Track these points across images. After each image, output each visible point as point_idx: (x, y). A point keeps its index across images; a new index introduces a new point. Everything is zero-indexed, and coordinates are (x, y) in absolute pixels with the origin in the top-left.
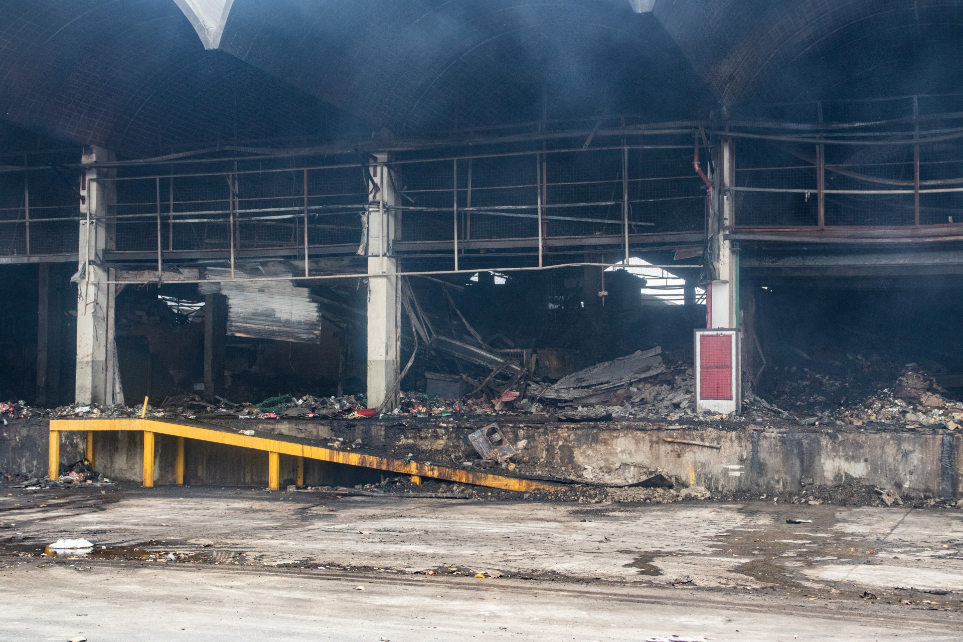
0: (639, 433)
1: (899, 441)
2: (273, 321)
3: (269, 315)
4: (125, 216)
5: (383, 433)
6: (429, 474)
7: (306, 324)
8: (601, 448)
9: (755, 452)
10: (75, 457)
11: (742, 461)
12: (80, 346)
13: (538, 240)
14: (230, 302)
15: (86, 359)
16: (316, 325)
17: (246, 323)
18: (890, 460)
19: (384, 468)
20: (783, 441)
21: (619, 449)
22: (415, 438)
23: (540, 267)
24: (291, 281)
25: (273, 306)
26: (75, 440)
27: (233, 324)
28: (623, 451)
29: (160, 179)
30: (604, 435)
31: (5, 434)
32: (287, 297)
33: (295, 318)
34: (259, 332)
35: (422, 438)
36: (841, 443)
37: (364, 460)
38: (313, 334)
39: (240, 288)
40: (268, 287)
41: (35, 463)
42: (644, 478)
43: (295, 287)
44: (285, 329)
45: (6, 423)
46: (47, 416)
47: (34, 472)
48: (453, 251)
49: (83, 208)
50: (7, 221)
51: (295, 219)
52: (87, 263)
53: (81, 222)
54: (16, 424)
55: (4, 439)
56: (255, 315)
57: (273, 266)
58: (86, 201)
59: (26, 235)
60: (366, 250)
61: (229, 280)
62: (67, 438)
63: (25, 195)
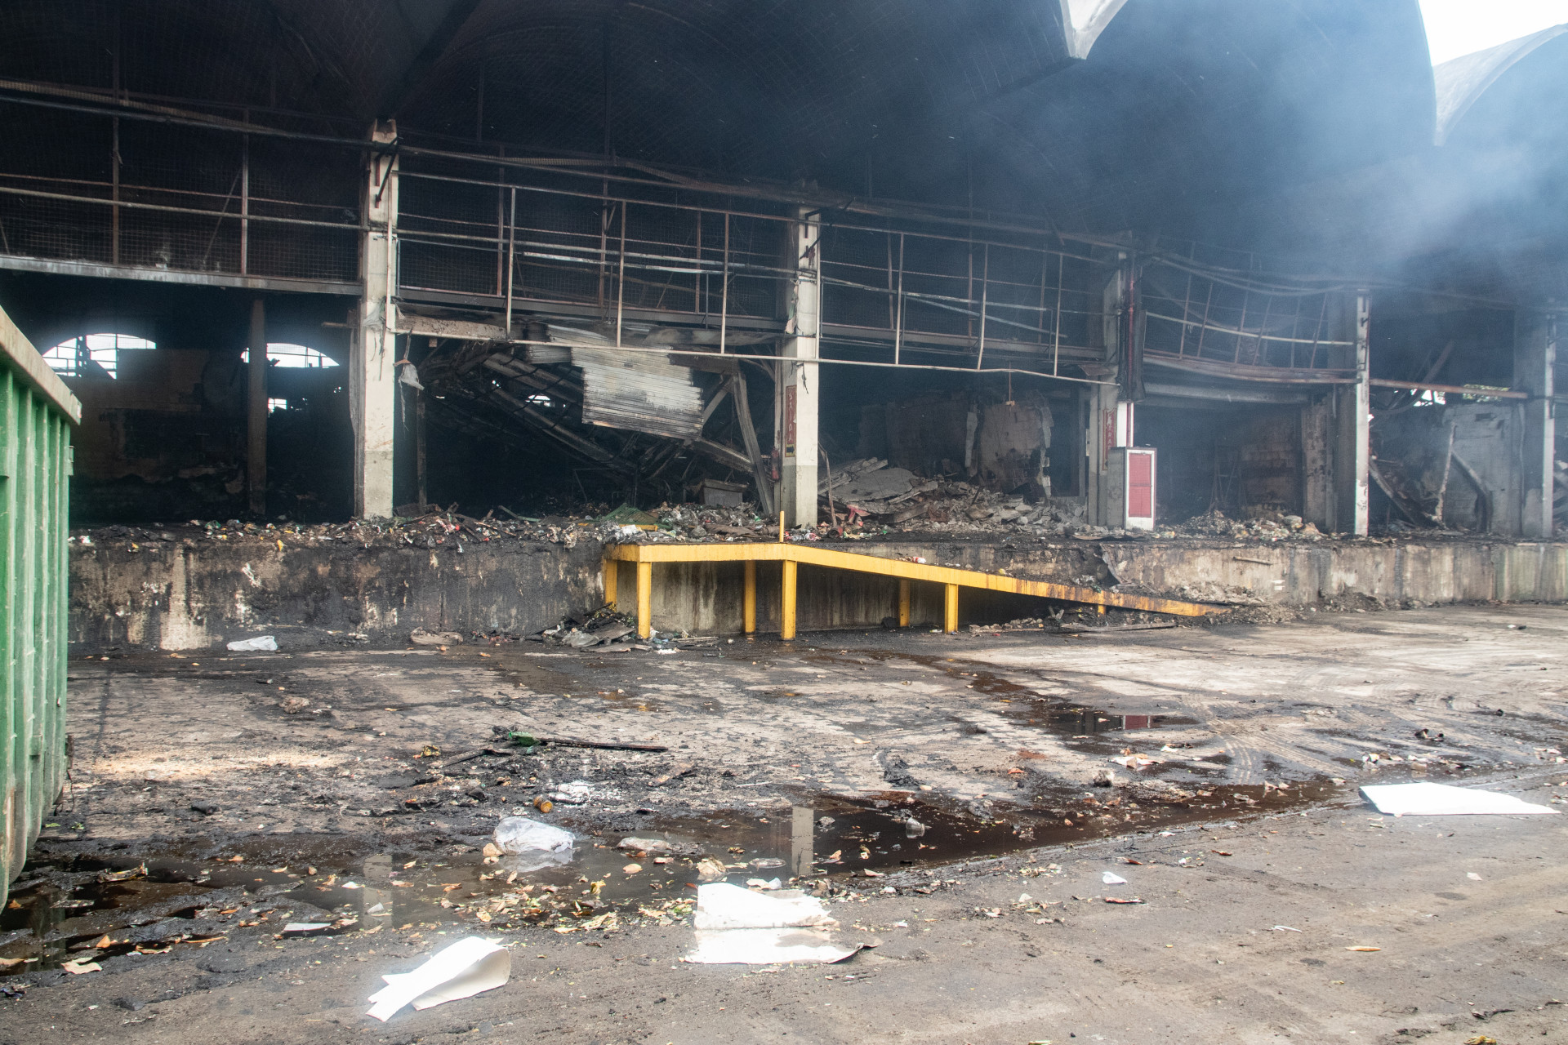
0: (1214, 553)
1: (1374, 554)
2: (643, 408)
3: (638, 399)
4: (454, 236)
5: (992, 557)
6: (1115, 603)
7: (685, 414)
8: (1185, 567)
9: (1292, 567)
10: (582, 601)
11: (1283, 576)
12: (370, 428)
14: (587, 377)
15: (382, 449)
16: (698, 416)
17: (609, 408)
19: (1072, 598)
20: (1309, 556)
21: (1199, 569)
22: (1024, 561)
24: (669, 356)
25: (644, 387)
26: (580, 576)
27: (591, 408)
28: (1202, 571)
29: (517, 190)
31: (458, 569)
32: (662, 377)
33: (671, 405)
34: (619, 420)
35: (1031, 562)
36: (1343, 558)
37: (1052, 590)
38: (693, 427)
39: (600, 359)
40: (636, 362)
41: (514, 612)
43: (672, 364)
44: (659, 419)
45: (461, 550)
46: (529, 538)
47: (513, 626)
48: (894, 342)
49: (375, 213)
50: (204, 212)
51: (703, 276)
52: (389, 300)
53: (372, 235)
54: (477, 552)
55: (456, 577)
56: (620, 397)
57: (664, 334)
58: (382, 205)
59: (240, 242)
60: (796, 328)
61: (584, 347)
62: (567, 572)
63: (241, 175)
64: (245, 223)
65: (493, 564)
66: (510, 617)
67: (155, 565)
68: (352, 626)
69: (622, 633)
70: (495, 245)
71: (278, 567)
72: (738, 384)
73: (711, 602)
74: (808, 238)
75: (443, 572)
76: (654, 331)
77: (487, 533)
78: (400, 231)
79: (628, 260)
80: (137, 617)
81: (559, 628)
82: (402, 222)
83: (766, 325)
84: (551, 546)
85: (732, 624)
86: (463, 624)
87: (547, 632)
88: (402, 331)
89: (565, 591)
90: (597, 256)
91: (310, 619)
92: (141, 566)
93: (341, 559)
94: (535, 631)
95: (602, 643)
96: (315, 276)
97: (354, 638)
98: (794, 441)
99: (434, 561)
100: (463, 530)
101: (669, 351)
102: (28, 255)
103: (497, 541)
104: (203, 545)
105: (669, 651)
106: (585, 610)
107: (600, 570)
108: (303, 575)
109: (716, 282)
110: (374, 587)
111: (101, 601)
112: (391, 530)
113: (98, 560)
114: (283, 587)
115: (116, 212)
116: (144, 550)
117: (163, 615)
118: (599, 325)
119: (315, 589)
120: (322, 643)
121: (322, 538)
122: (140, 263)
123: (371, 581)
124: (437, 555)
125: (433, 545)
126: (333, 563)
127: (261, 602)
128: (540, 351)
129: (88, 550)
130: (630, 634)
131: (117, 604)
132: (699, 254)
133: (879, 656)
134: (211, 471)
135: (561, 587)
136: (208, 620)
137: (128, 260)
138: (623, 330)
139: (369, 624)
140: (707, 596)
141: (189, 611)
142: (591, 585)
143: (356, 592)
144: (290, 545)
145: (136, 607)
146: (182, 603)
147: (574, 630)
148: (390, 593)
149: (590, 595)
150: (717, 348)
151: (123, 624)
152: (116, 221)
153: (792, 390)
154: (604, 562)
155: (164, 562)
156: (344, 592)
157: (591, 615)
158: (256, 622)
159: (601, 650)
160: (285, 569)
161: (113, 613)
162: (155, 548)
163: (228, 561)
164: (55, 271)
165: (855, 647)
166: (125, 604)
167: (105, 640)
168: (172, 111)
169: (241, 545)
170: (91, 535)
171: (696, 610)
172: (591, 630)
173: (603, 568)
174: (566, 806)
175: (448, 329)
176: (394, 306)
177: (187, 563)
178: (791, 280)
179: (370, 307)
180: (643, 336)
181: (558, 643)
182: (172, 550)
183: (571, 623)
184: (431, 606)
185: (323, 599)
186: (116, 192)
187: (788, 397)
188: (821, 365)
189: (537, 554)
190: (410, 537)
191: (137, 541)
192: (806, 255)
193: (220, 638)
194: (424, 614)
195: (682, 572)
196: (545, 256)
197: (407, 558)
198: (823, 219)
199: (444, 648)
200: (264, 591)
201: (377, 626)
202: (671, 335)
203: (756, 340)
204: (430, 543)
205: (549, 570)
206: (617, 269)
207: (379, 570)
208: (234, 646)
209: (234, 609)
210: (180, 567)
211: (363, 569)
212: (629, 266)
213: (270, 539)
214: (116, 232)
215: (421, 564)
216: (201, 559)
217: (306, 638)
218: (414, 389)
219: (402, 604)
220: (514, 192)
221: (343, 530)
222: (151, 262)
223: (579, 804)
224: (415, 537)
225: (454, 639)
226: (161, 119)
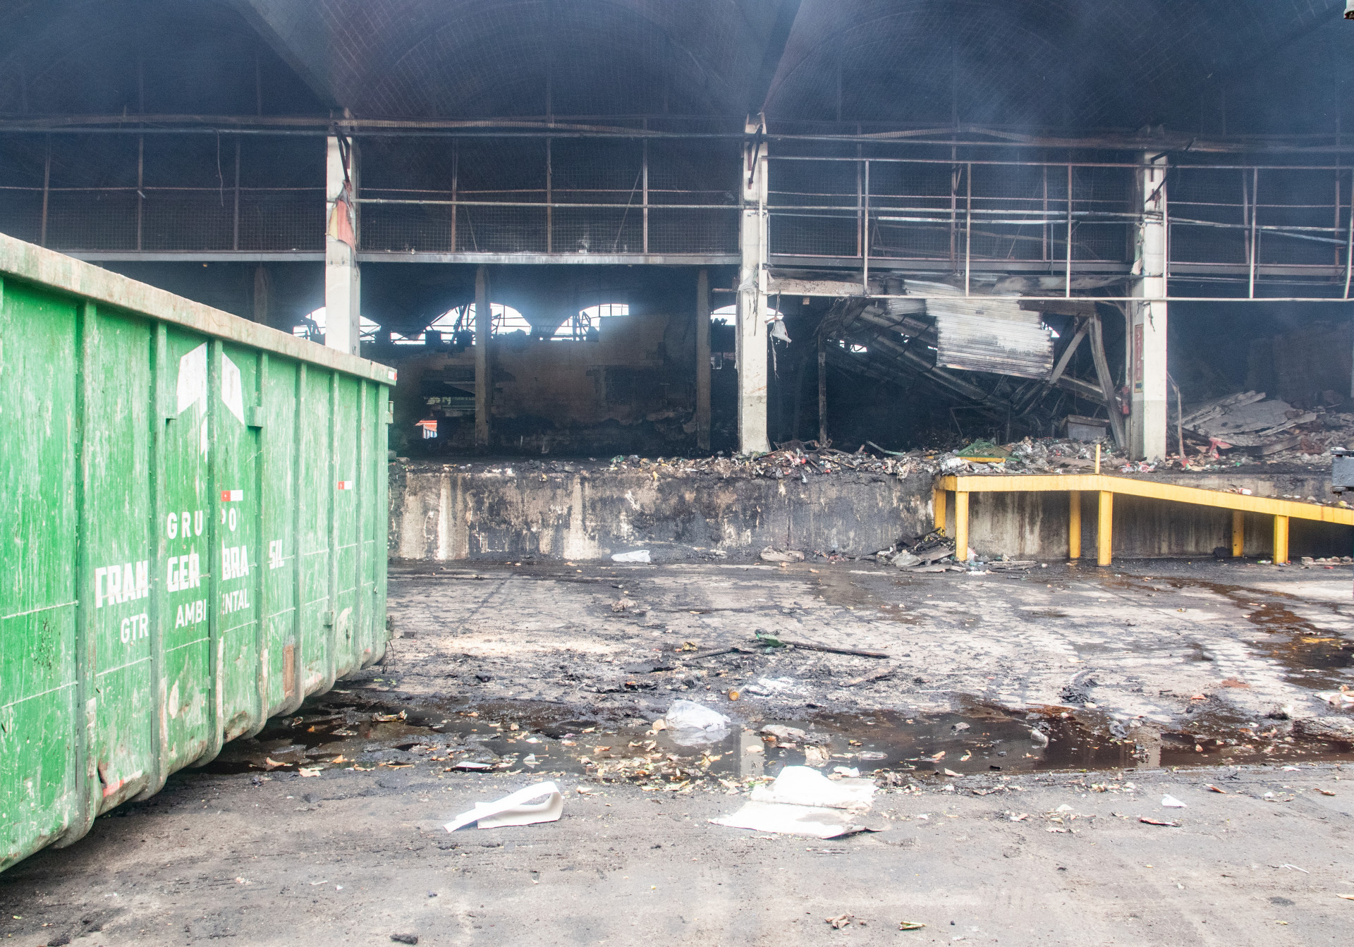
2: (994, 351)
3: (989, 343)
4: (815, 208)
7: (1035, 355)
10: (914, 526)
12: (747, 377)
14: (940, 325)
15: (757, 394)
16: (1048, 357)
17: (961, 352)
24: (1018, 302)
25: (994, 332)
26: (912, 504)
27: (945, 353)
29: (870, 162)
31: (802, 496)
32: (1012, 322)
33: (1022, 347)
34: (972, 363)
38: (1044, 367)
39: (952, 308)
40: (988, 308)
41: (852, 534)
43: (1022, 309)
44: (1009, 360)
45: (805, 480)
46: (867, 470)
47: (851, 546)
48: (1248, 276)
49: (748, 194)
50: (612, 205)
51: (1049, 225)
52: (761, 266)
53: (746, 212)
54: (819, 482)
55: (800, 504)
56: (973, 342)
57: (1012, 282)
58: (754, 186)
59: (642, 227)
60: (1142, 270)
61: (937, 298)
62: (901, 500)
63: (642, 172)
64: (646, 211)
65: (833, 493)
66: (849, 539)
67: (559, 492)
68: (713, 544)
69: (942, 555)
70: (855, 213)
71: (653, 494)
72: (1093, 325)
73: (1037, 529)
74: (1153, 181)
75: (789, 499)
76: (1001, 280)
77: (828, 465)
78: (770, 207)
79: (974, 216)
80: (546, 532)
81: (891, 549)
82: (771, 199)
83: (1114, 267)
84: (885, 477)
85: (1057, 551)
86: (807, 544)
87: (880, 553)
88: (772, 293)
89: (898, 517)
90: (948, 216)
91: (679, 537)
92: (549, 492)
93: (704, 487)
94: (871, 551)
95: (923, 563)
96: (703, 251)
97: (715, 554)
98: (1141, 378)
99: (782, 490)
100: (808, 463)
101: (1018, 297)
102: (489, 251)
103: (837, 473)
104: (596, 475)
105: (981, 573)
106: (917, 534)
107: (930, 499)
108: (673, 501)
109: (1060, 231)
110: (731, 512)
111: (520, 519)
112: (747, 463)
113: (518, 487)
114: (657, 510)
115: (549, 211)
116: (551, 480)
117: (565, 531)
118: (949, 277)
119: (683, 513)
120: (688, 557)
121: (689, 470)
122: (569, 251)
123: (728, 507)
124: (784, 484)
125: (781, 476)
126: (698, 490)
127: (641, 522)
128: (899, 304)
129: (511, 480)
130: (949, 557)
131: (532, 522)
132: (1045, 206)
133: (1178, 583)
134: (671, 414)
135: (894, 514)
136: (600, 538)
137: (558, 249)
138: (971, 281)
139: (727, 542)
140: (1032, 523)
141: (585, 529)
142: (922, 512)
143: (717, 516)
144: (663, 476)
145: (545, 524)
146: (579, 522)
147: (905, 552)
148: (745, 516)
149: (921, 521)
150: (1062, 291)
151: (536, 538)
152: (550, 219)
153: (1140, 328)
154: (934, 491)
155: (566, 490)
156: (706, 516)
157: (921, 538)
158: (636, 539)
159: (920, 570)
160: (660, 495)
161: (529, 529)
162: (559, 478)
163: (614, 489)
164: (507, 262)
165: (1158, 575)
166: (537, 522)
167: (523, 550)
168: (585, 127)
169: (624, 475)
170: (513, 467)
171: (1022, 536)
172: (917, 553)
173: (933, 496)
174: (755, 697)
175: (818, 288)
176: (766, 271)
177: (583, 490)
178: (1137, 224)
179: (746, 274)
180: (993, 285)
181: (888, 563)
182: (572, 479)
183: (902, 545)
184: (779, 527)
185: (690, 520)
186: (549, 196)
187: (1137, 336)
188: (1168, 302)
189: (873, 484)
190: (761, 469)
191: (546, 472)
192: (1152, 198)
193: (608, 551)
194: (773, 535)
195: (1008, 500)
196: (897, 219)
197: (759, 487)
198: (1170, 161)
199: (784, 564)
200: (642, 514)
201: (734, 544)
202: (1019, 283)
203: (1103, 283)
204: (778, 474)
205: (883, 498)
206: (964, 225)
207: (735, 497)
208: (617, 557)
209: (619, 528)
210: (578, 494)
211: (722, 496)
212: (975, 222)
213: (648, 471)
214: (550, 228)
215: (771, 492)
216: (593, 487)
217: (676, 553)
218: (783, 342)
219: (755, 526)
220: (867, 164)
221: (707, 463)
222: (574, 249)
223: (767, 696)
224: (766, 469)
225: (795, 557)
226: (577, 135)
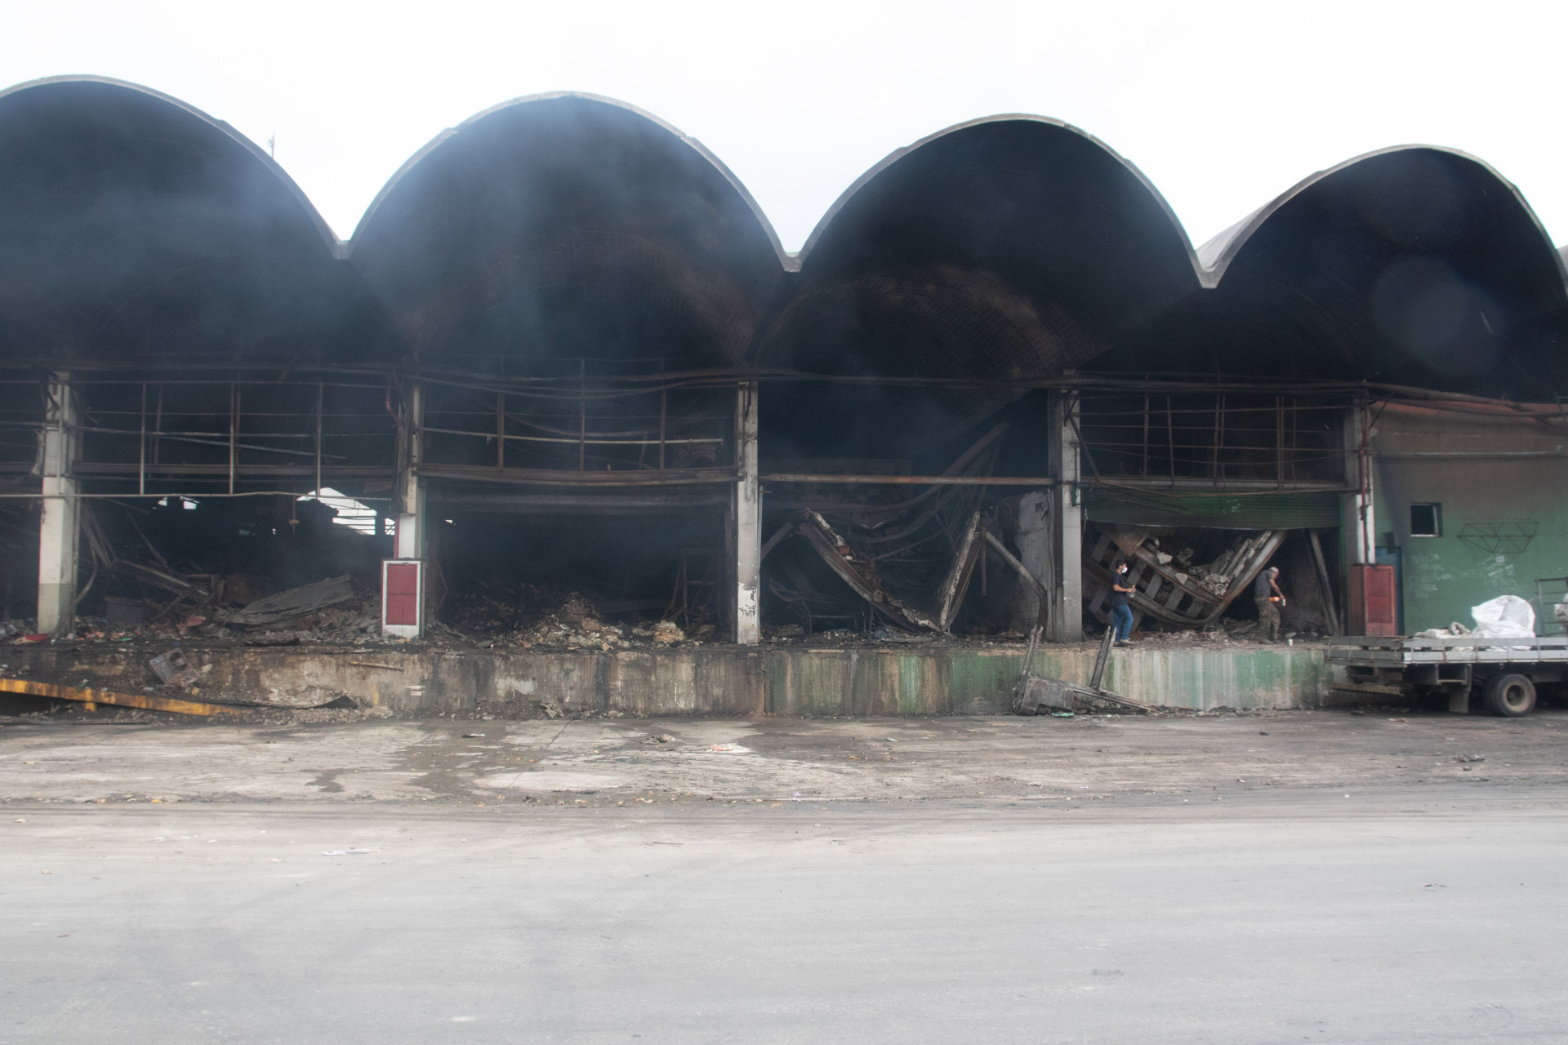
0: (326, 657)
1: (562, 661)
5: (54, 659)
6: (106, 700)
8: (288, 672)
9: (435, 673)
11: (423, 681)
13: (229, 467)
18: (554, 678)
19: (55, 695)
20: (461, 662)
21: (306, 673)
22: (90, 664)
23: (231, 494)
28: (309, 675)
30: (291, 659)
35: (98, 664)
36: (514, 664)
37: (31, 687)
42: (330, 699)
60: (42, 471)
74: (56, 395)
